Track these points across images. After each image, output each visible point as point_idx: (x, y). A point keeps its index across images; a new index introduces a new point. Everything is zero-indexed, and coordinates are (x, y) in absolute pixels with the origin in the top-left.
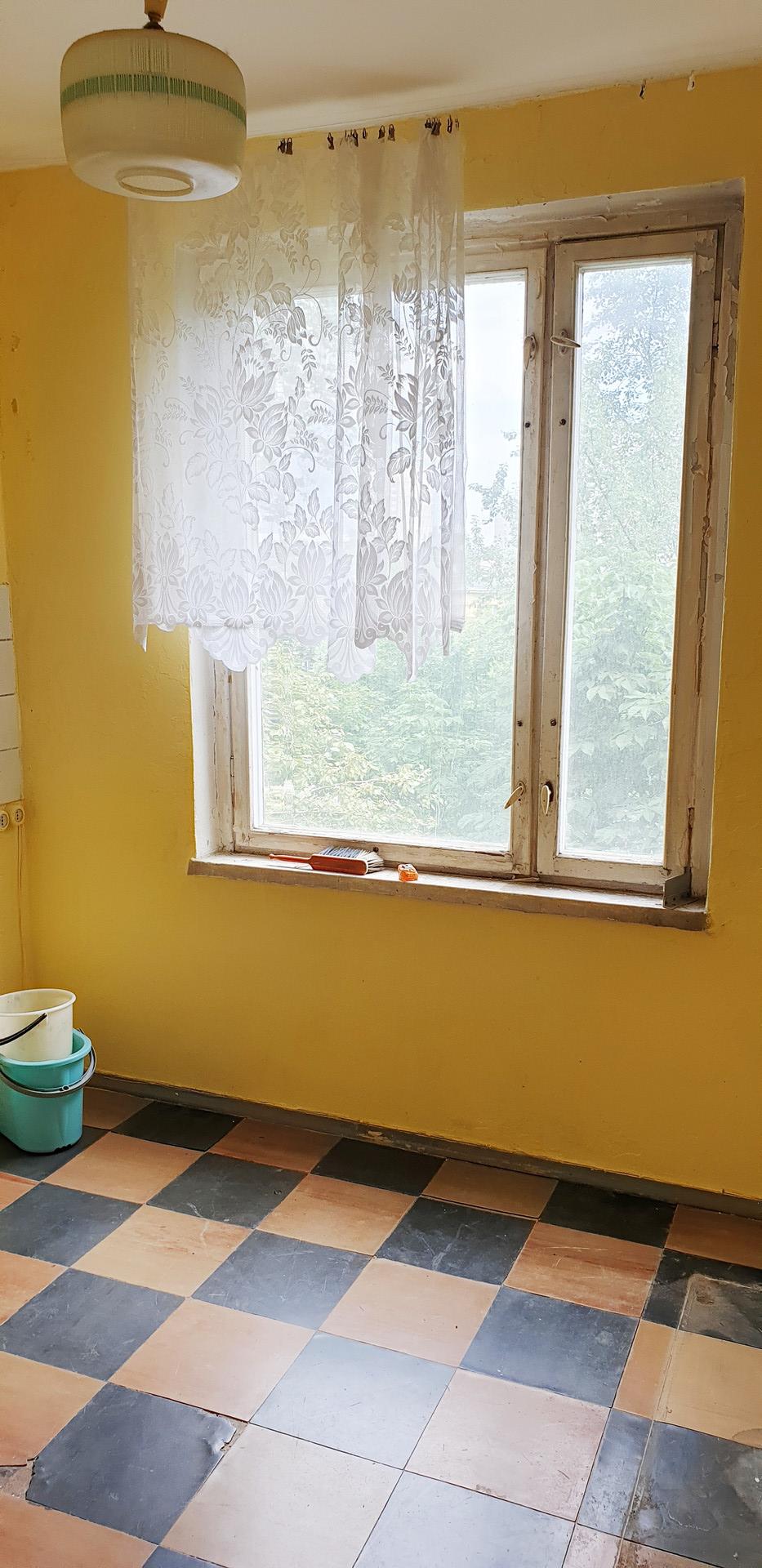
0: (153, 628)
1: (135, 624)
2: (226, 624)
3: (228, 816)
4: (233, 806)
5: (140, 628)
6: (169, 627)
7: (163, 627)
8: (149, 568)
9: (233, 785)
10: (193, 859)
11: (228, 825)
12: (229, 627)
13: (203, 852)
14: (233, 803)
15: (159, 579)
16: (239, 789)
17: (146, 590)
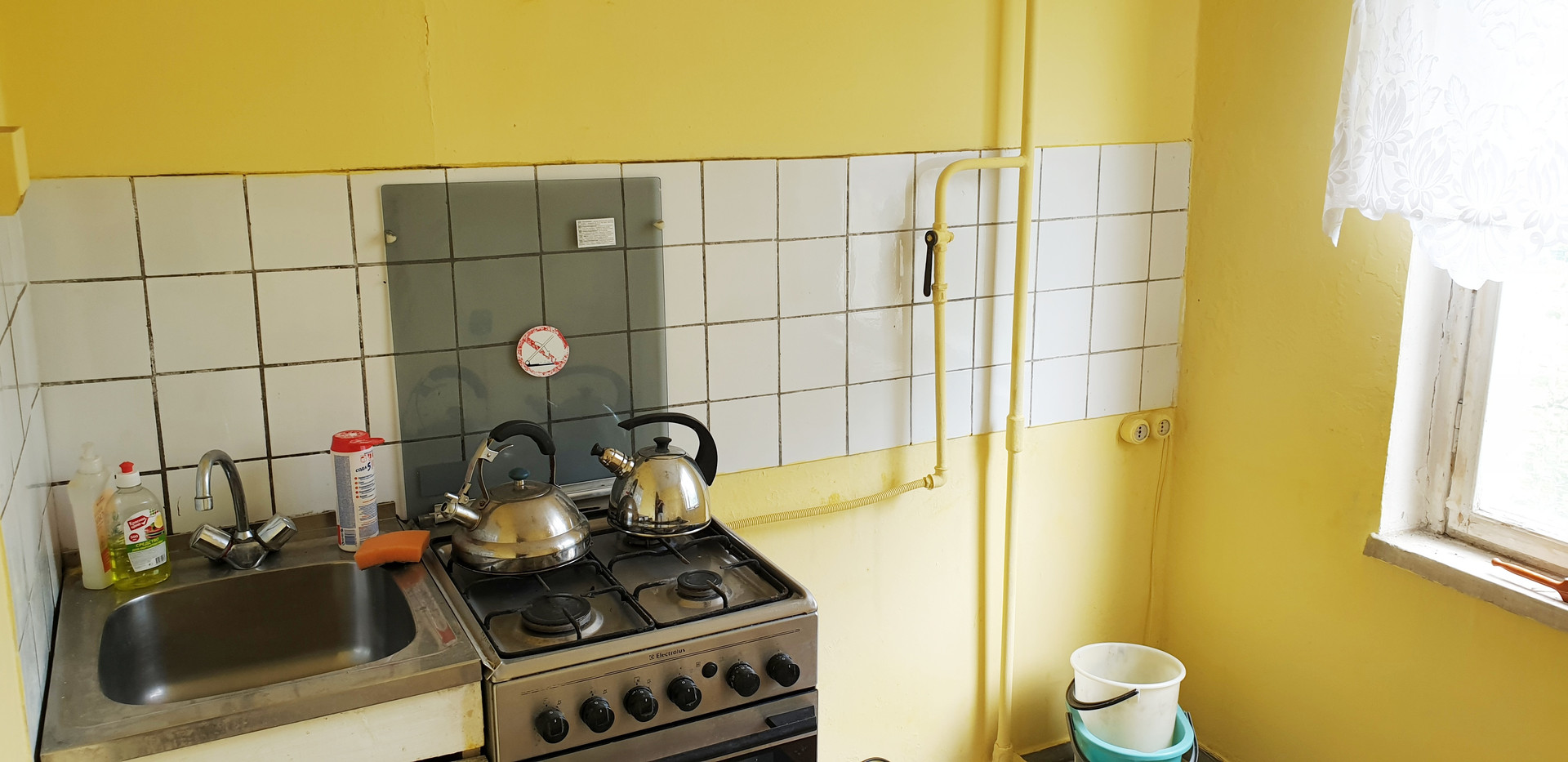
0: (1352, 215)
1: (1326, 208)
2: (1462, 218)
3: (1441, 483)
4: (1452, 470)
5: (1332, 213)
6: (1376, 214)
7: (1367, 213)
8: (1361, 130)
9: (1455, 440)
10: (1374, 535)
11: (1439, 496)
12: (1466, 221)
13: (1393, 528)
14: (1452, 465)
15: (1372, 146)
16: (1464, 448)
17: (1348, 162)
